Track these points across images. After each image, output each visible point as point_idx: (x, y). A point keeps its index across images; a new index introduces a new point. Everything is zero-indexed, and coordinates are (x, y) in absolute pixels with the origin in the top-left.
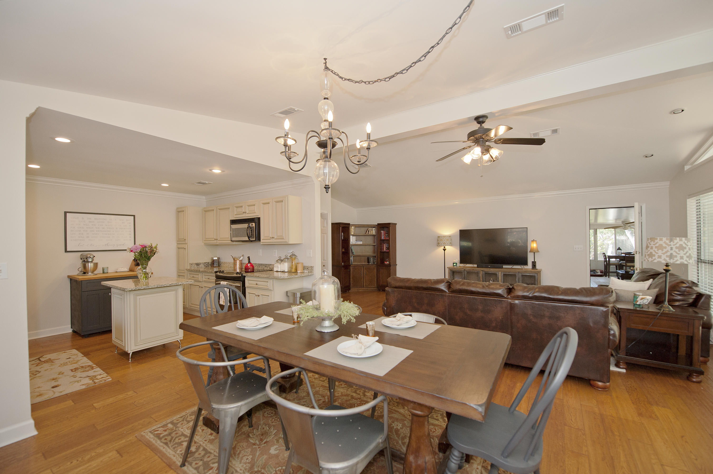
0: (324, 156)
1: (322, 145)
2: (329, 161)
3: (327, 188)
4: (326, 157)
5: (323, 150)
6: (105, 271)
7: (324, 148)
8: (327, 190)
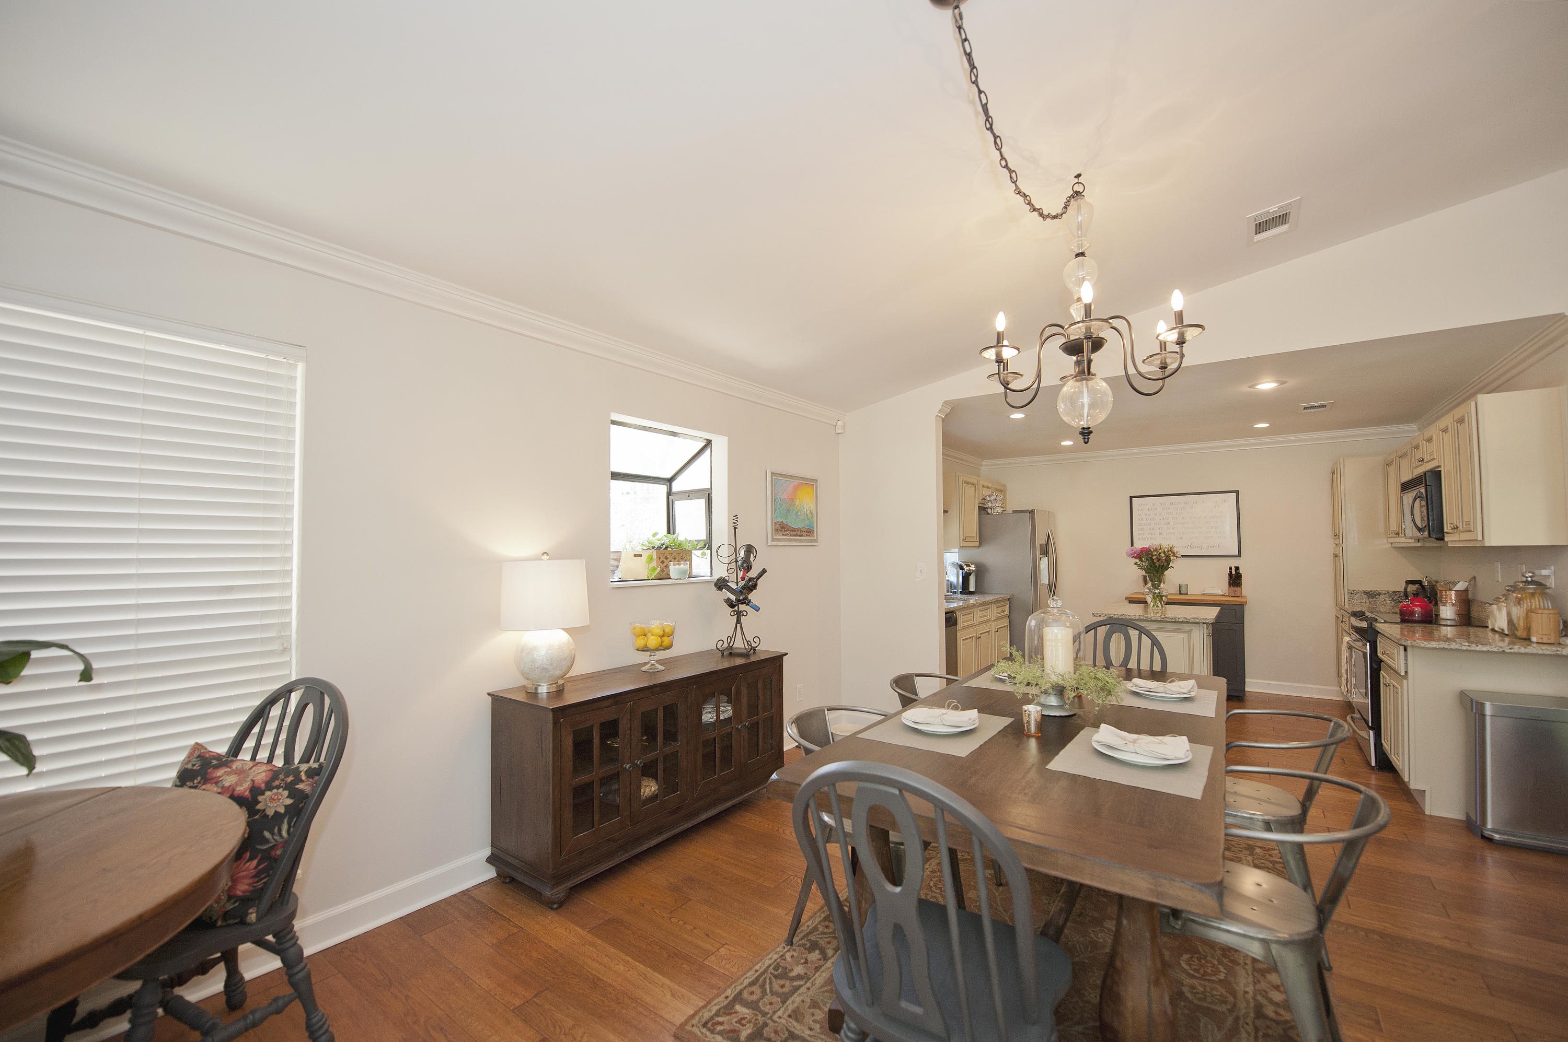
0: (1077, 370)
1: (1073, 348)
2: (1087, 380)
3: (1086, 433)
4: (1082, 372)
5: (1074, 358)
6: (1183, 591)
7: (1077, 354)
8: (1086, 437)
